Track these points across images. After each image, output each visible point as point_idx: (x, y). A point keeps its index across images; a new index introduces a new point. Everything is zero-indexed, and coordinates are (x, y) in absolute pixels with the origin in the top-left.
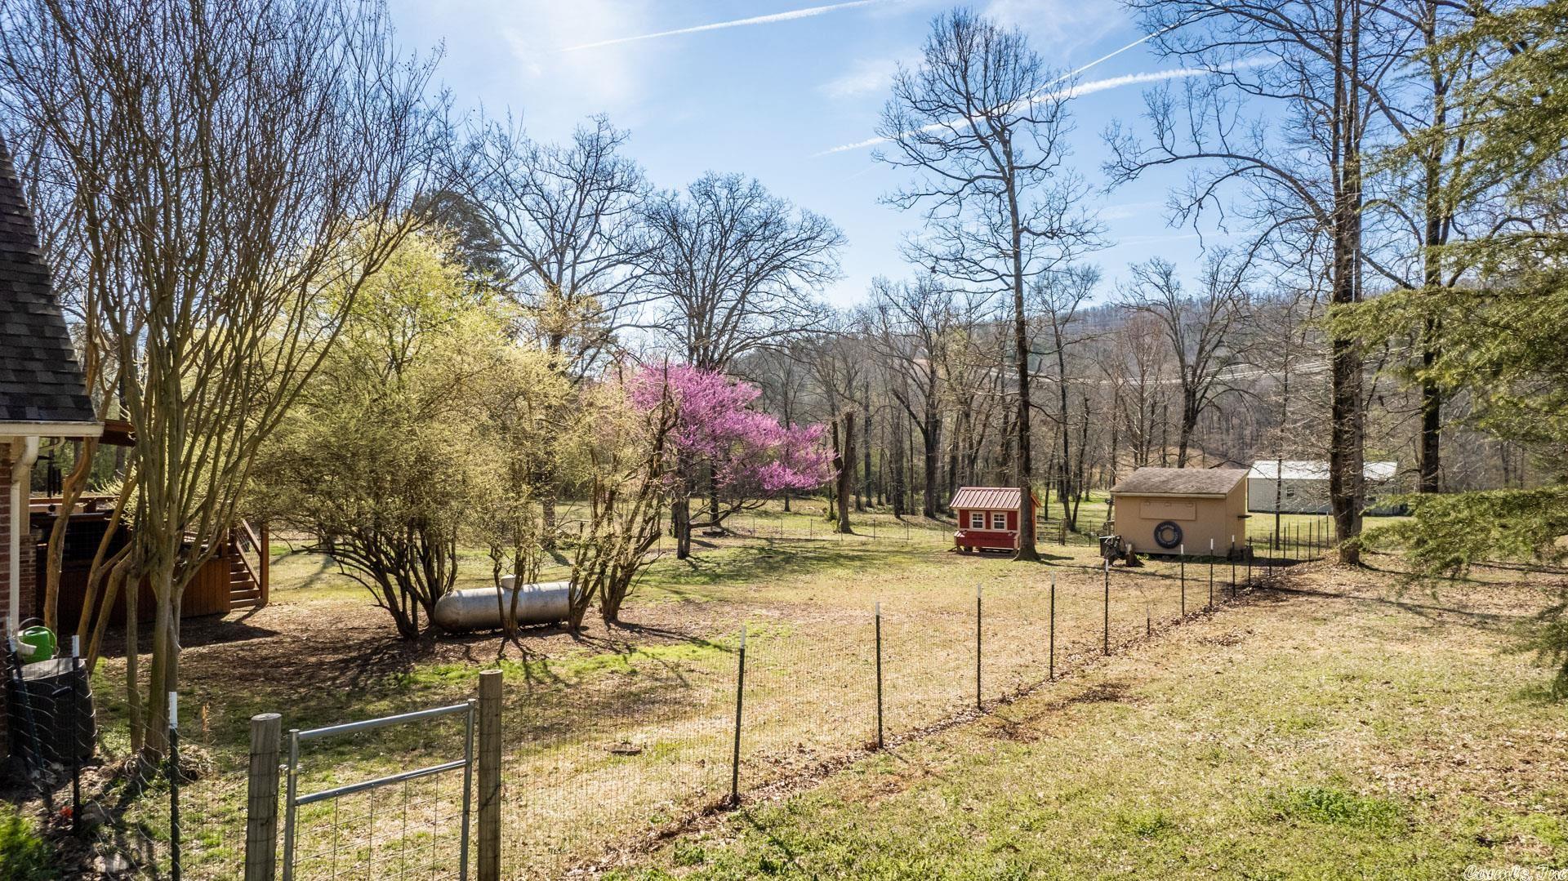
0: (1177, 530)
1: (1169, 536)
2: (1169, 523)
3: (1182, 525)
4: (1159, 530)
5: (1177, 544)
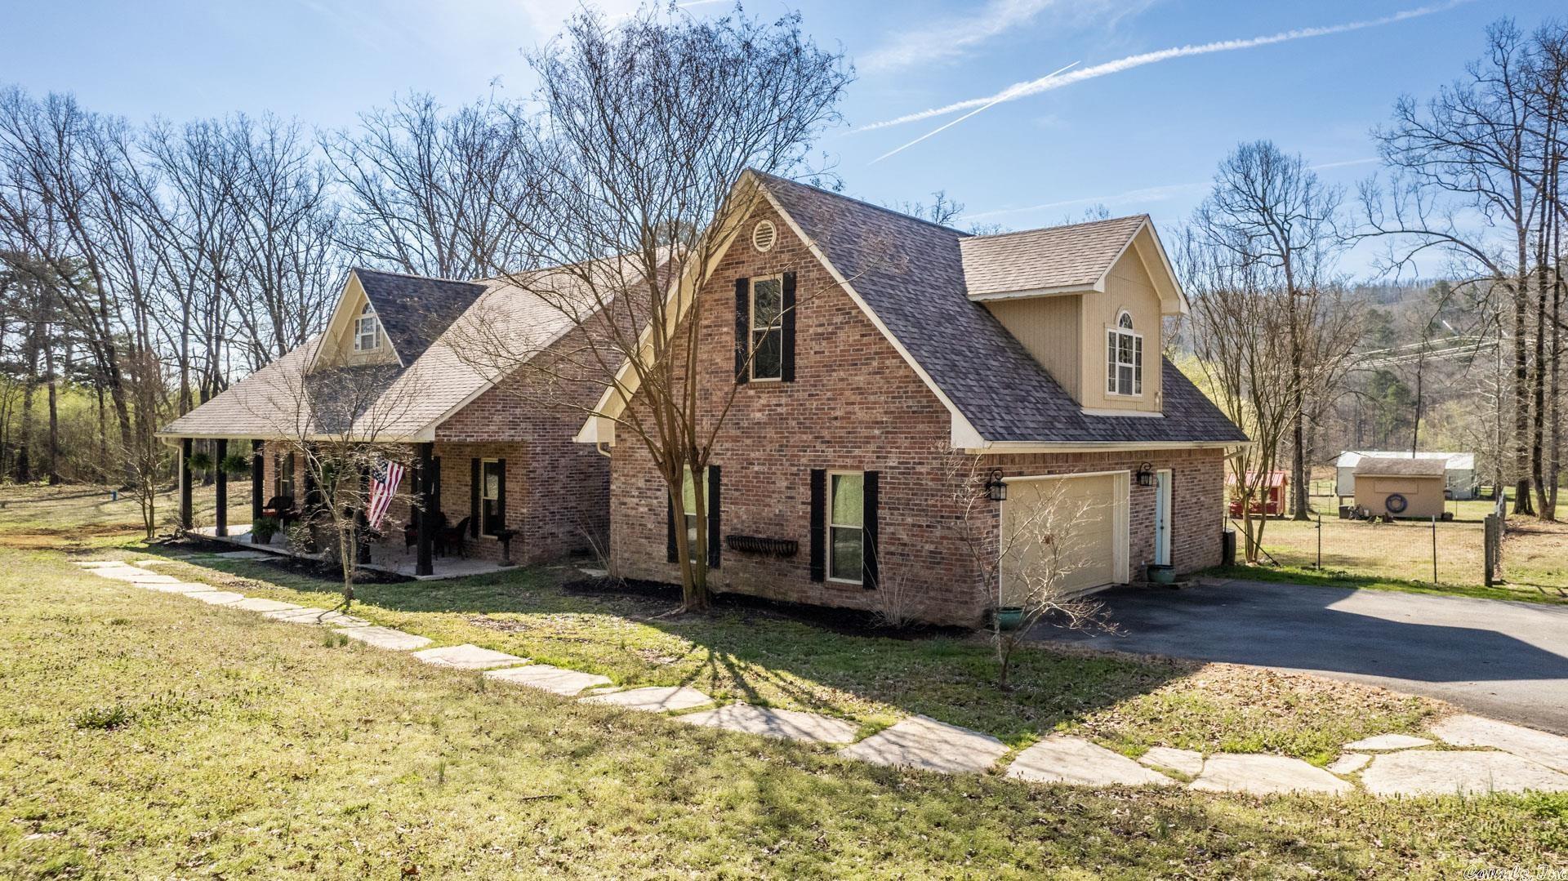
0: (1403, 500)
1: (1396, 504)
2: (1396, 495)
3: (1407, 497)
4: (1389, 500)
5: (1403, 509)
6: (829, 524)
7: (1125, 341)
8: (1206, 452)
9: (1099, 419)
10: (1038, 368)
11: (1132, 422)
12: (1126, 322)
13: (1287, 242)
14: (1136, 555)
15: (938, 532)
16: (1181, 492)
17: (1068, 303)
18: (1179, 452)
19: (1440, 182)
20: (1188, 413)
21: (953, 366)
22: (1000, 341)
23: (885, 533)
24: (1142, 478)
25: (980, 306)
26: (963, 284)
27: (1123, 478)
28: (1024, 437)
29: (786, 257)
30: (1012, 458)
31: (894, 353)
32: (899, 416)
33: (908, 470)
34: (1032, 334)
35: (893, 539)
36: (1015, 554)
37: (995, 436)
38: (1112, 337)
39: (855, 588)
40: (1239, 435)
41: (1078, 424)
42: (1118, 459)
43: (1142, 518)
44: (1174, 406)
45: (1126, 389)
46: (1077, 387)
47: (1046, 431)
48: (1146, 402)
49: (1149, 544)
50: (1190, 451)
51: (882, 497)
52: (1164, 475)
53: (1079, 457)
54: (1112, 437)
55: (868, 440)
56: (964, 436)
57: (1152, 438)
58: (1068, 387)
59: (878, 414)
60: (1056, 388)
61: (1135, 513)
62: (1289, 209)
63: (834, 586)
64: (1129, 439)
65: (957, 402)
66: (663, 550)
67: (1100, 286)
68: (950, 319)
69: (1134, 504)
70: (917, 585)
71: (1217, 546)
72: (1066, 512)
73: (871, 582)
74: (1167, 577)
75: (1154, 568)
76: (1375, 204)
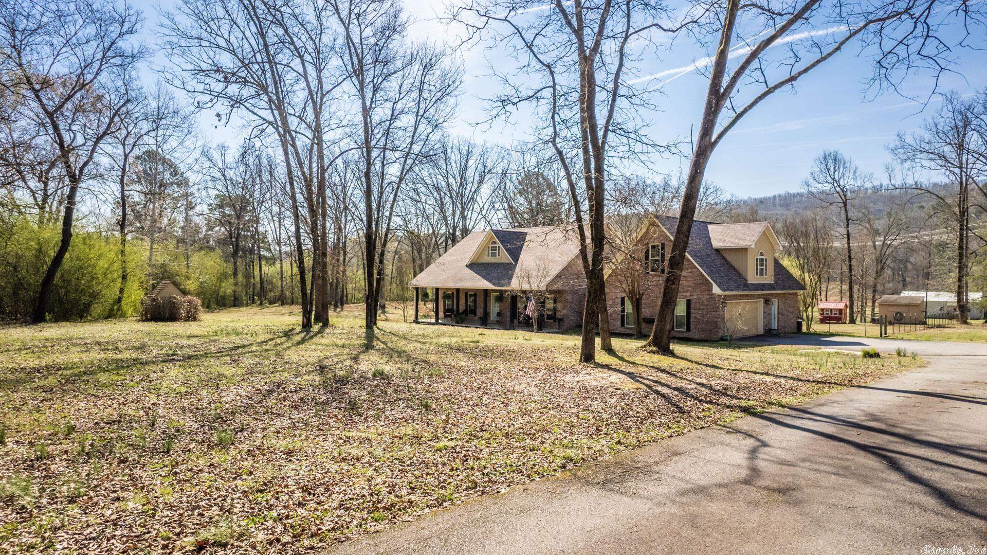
0: (901, 315)
1: (898, 317)
2: (898, 313)
3: (903, 314)
4: (895, 315)
5: (901, 319)
6: (675, 314)
7: (762, 260)
8: (790, 294)
9: (753, 284)
10: (735, 269)
11: (763, 285)
12: (762, 254)
13: (845, 196)
14: (765, 326)
15: (708, 315)
16: (781, 307)
17: (744, 251)
18: (780, 294)
19: (922, 166)
20: (784, 281)
21: (712, 271)
22: (723, 261)
23: (693, 316)
24: (767, 302)
25: (717, 250)
26: (711, 243)
27: (761, 302)
28: (732, 290)
29: (662, 238)
30: (728, 296)
31: (696, 267)
32: (697, 284)
33: (699, 299)
34: (732, 259)
35: (695, 318)
36: (730, 320)
37: (724, 290)
38: (757, 259)
39: (683, 332)
40: (804, 288)
41: (747, 286)
42: (759, 296)
43: (767, 315)
44: (779, 279)
45: (762, 274)
46: (746, 275)
47: (738, 288)
48: (769, 278)
49: (769, 323)
50: (784, 294)
51: (692, 306)
52: (775, 301)
53: (747, 295)
54: (757, 290)
55: (687, 291)
56: (716, 290)
57: (769, 290)
58: (743, 274)
59: (690, 284)
60: (739, 275)
61: (764, 312)
62: (846, 181)
63: (677, 331)
64: (762, 290)
65: (714, 281)
66: (619, 323)
67: (753, 246)
68: (709, 256)
69: (764, 310)
70: (703, 330)
71: (795, 325)
72: (744, 308)
73: (688, 329)
74: (775, 332)
75: (771, 330)
76: (892, 175)
